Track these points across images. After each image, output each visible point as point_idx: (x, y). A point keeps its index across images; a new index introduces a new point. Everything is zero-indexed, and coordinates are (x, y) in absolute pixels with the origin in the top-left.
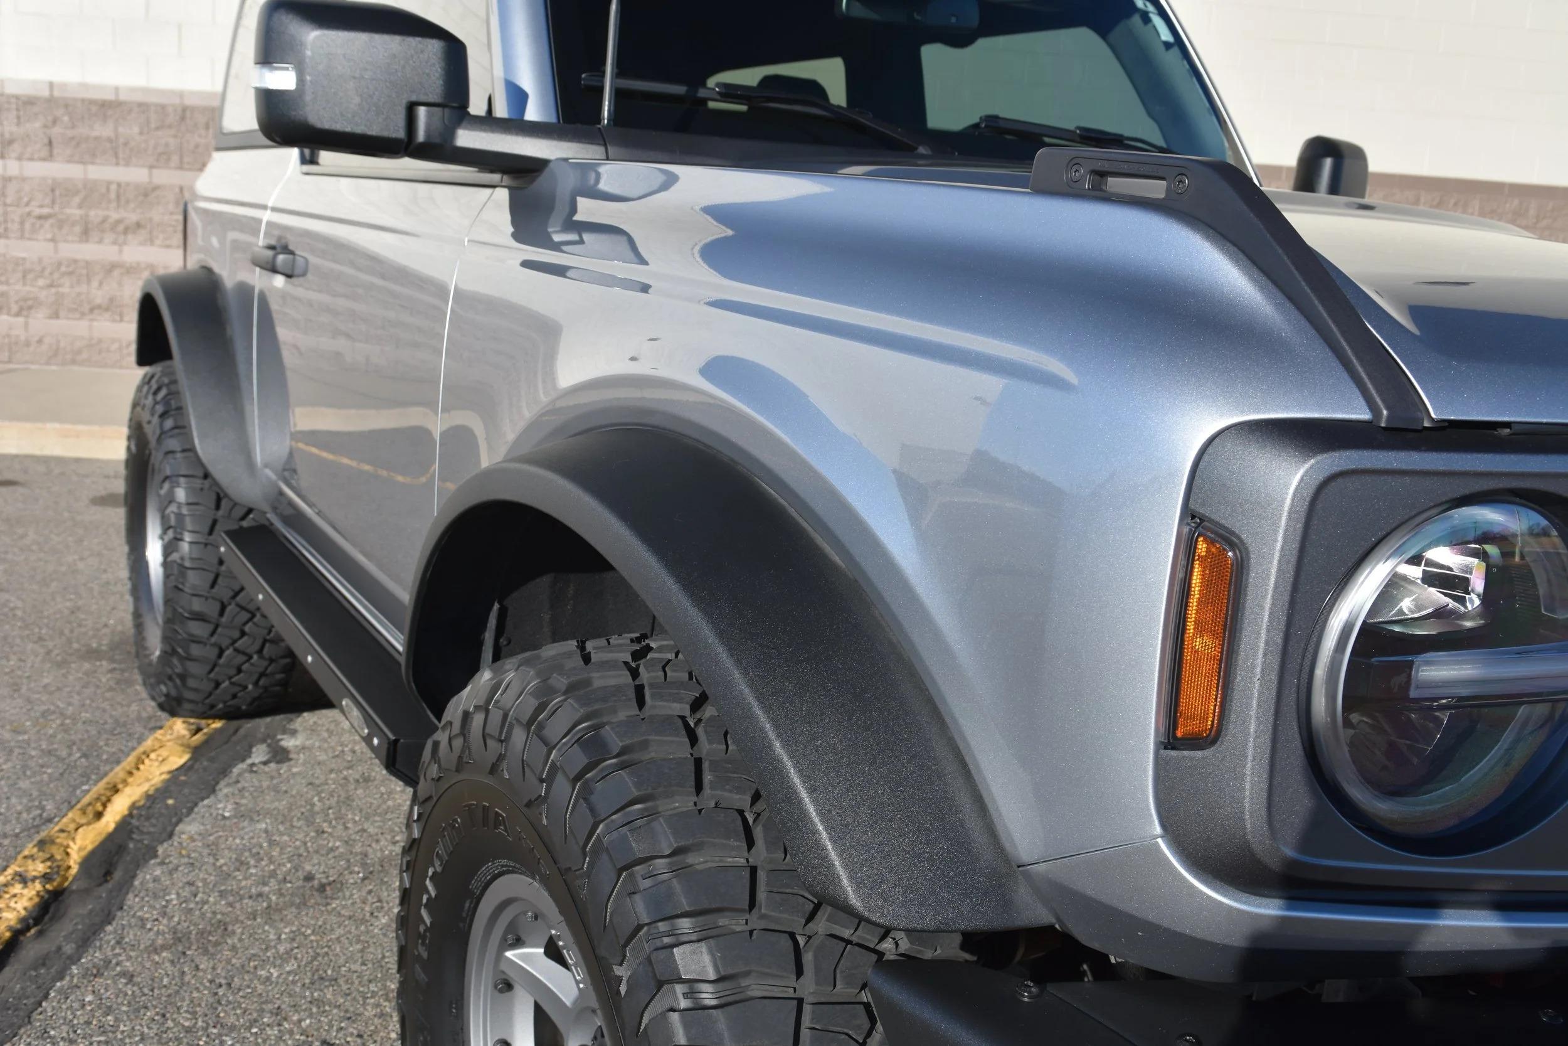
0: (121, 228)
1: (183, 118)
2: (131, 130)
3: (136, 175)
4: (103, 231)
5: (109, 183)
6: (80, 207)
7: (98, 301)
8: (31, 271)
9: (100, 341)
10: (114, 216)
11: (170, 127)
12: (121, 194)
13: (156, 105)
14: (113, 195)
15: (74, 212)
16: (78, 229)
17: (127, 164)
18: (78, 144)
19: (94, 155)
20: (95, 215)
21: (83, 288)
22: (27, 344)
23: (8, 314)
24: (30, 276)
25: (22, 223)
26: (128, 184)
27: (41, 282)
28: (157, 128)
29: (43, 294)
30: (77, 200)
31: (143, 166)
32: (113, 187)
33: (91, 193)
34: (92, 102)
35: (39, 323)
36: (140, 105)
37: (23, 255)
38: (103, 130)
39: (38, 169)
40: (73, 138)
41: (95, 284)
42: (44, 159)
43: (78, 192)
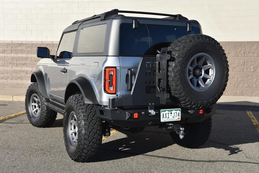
0: (22, 64)
1: (32, 46)
2: (24, 48)
3: (24, 55)
4: (19, 65)
5: (21, 57)
6: (16, 61)
7: (18, 77)
8: (8, 72)
9: (19, 84)
10: (21, 62)
11: (30, 47)
12: (22, 59)
13: (28, 44)
14: (21, 59)
15: (15, 62)
16: (16, 65)
17: (23, 54)
18: (16, 51)
19: (18, 52)
20: (18, 62)
21: (16, 75)
22: (7, 85)
23: (5, 79)
24: (8, 73)
25: (7, 64)
26: (23, 57)
27: (10, 74)
28: (28, 47)
29: (10, 76)
30: (16, 60)
31: (26, 54)
32: (21, 58)
33: (17, 59)
34: (18, 44)
35: (9, 81)
36: (25, 44)
37: (7, 69)
38: (20, 48)
39: (10, 55)
40: (15, 50)
41: (18, 74)
42: (10, 53)
43: (16, 59)
